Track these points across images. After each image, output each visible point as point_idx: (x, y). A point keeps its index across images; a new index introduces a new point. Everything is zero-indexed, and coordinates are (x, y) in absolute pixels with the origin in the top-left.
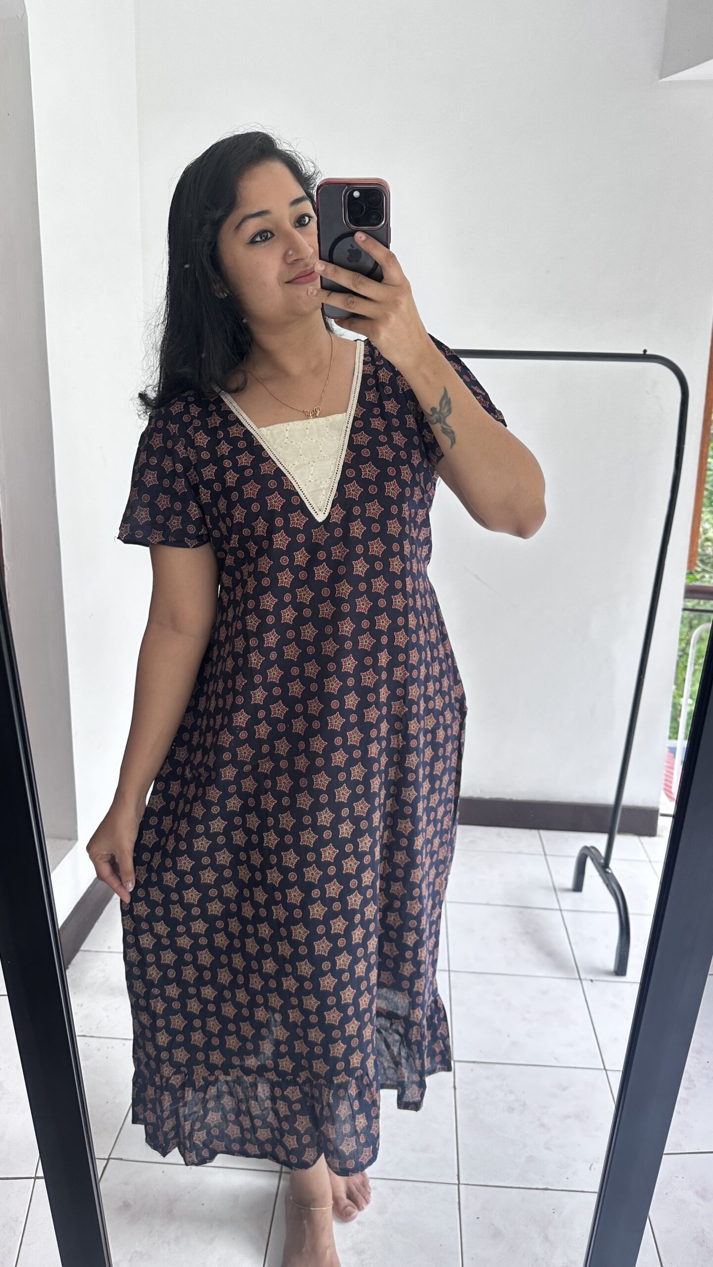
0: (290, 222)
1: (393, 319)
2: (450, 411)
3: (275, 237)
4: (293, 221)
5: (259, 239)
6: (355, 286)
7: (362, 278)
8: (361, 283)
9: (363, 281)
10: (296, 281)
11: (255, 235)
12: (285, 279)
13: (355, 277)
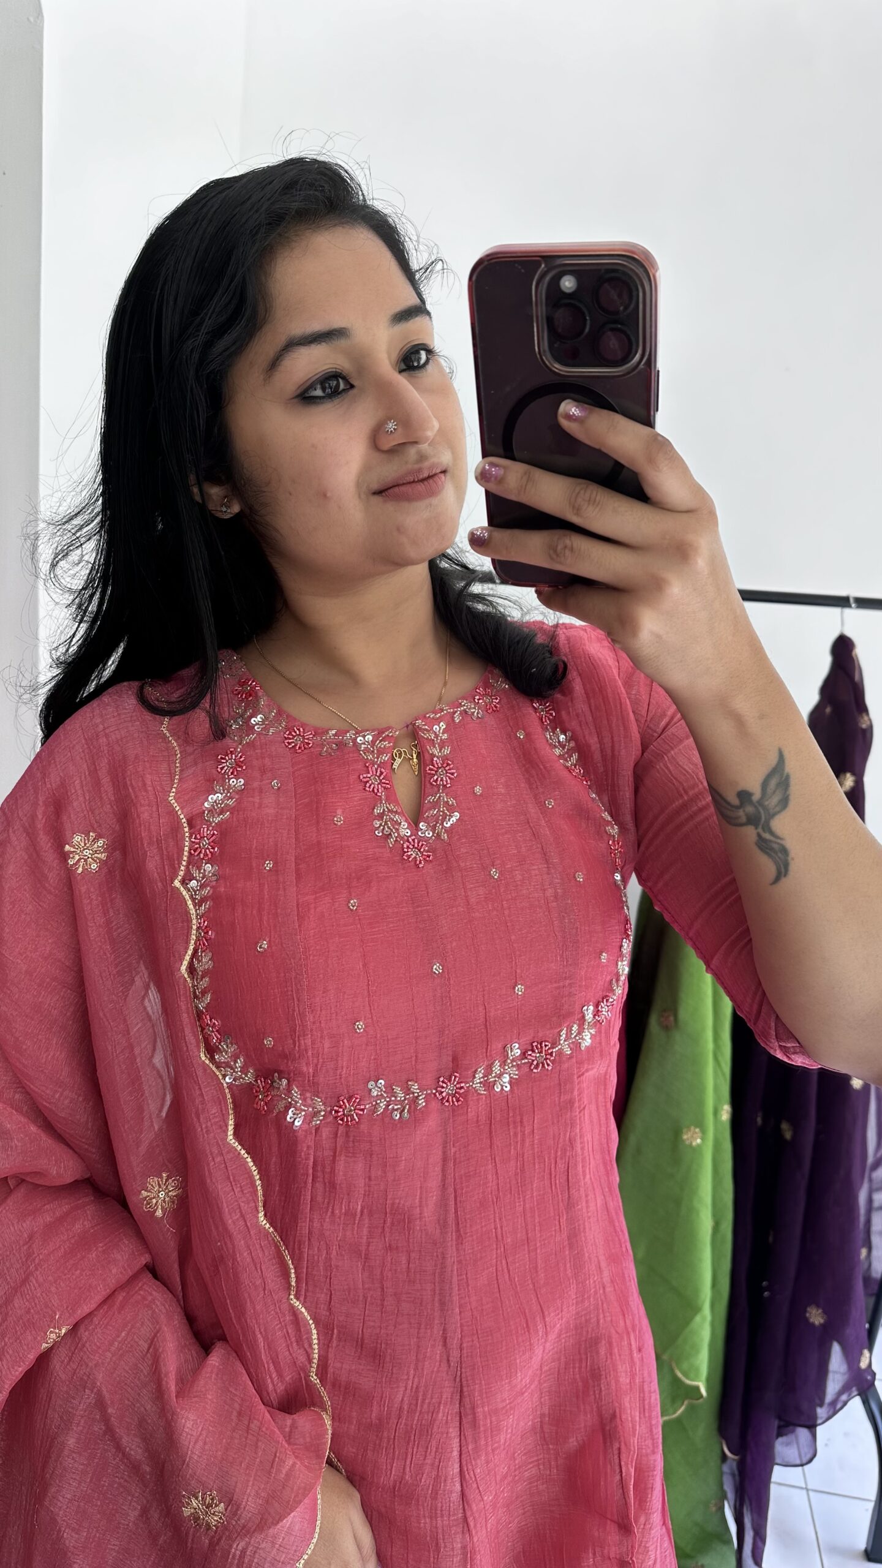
0: (389, 358)
2: (785, 802)
3: (352, 392)
4: (395, 355)
5: (318, 392)
6: (577, 511)
7: (595, 493)
8: (593, 504)
9: (598, 498)
10: (396, 489)
11: (312, 386)
12: (375, 486)
13: (578, 489)
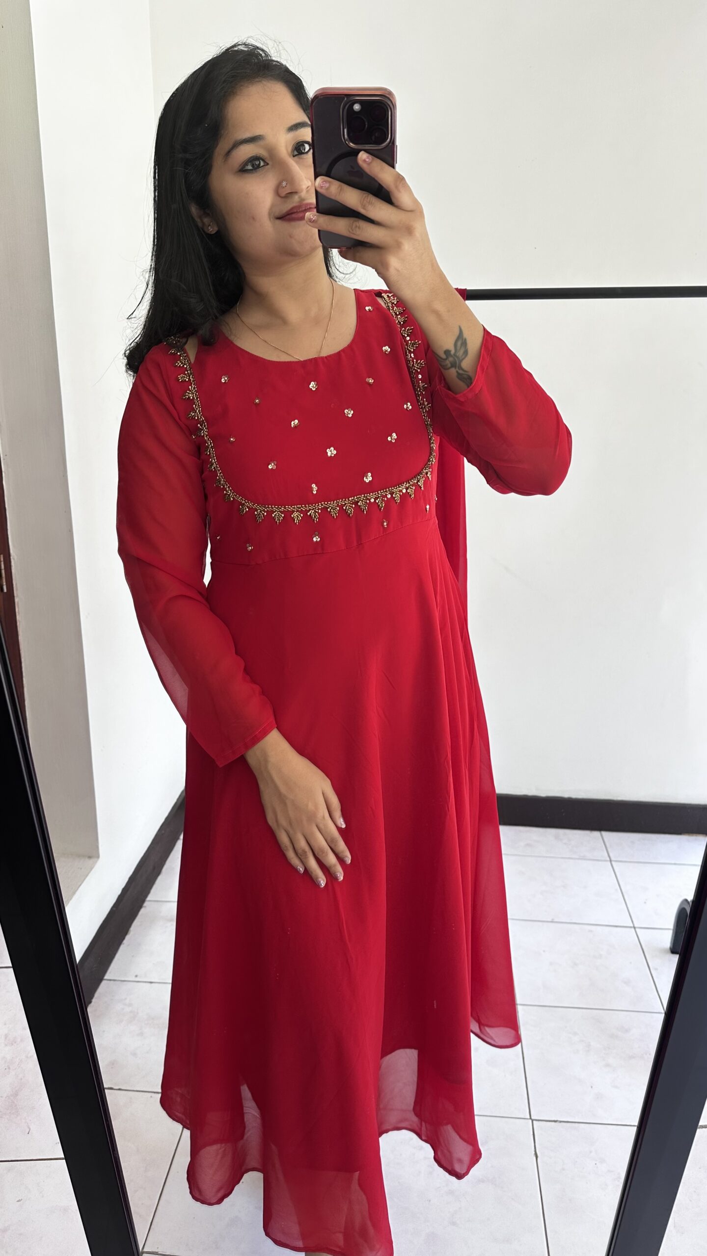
0: (287, 150)
1: (407, 246)
2: (466, 353)
3: (267, 167)
4: (290, 149)
5: (250, 167)
6: (364, 207)
7: (371, 199)
8: (371, 204)
9: (373, 202)
10: (288, 216)
11: (246, 163)
12: (277, 214)
13: (364, 195)
